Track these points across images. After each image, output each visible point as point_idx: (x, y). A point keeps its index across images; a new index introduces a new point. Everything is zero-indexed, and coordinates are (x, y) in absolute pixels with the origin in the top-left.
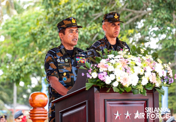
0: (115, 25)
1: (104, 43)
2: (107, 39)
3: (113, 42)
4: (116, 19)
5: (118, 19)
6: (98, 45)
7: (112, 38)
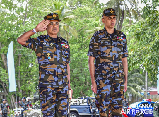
0: (111, 18)
1: (103, 32)
2: (106, 29)
3: (111, 32)
4: (112, 13)
5: (113, 13)
6: (97, 34)
7: (110, 29)
